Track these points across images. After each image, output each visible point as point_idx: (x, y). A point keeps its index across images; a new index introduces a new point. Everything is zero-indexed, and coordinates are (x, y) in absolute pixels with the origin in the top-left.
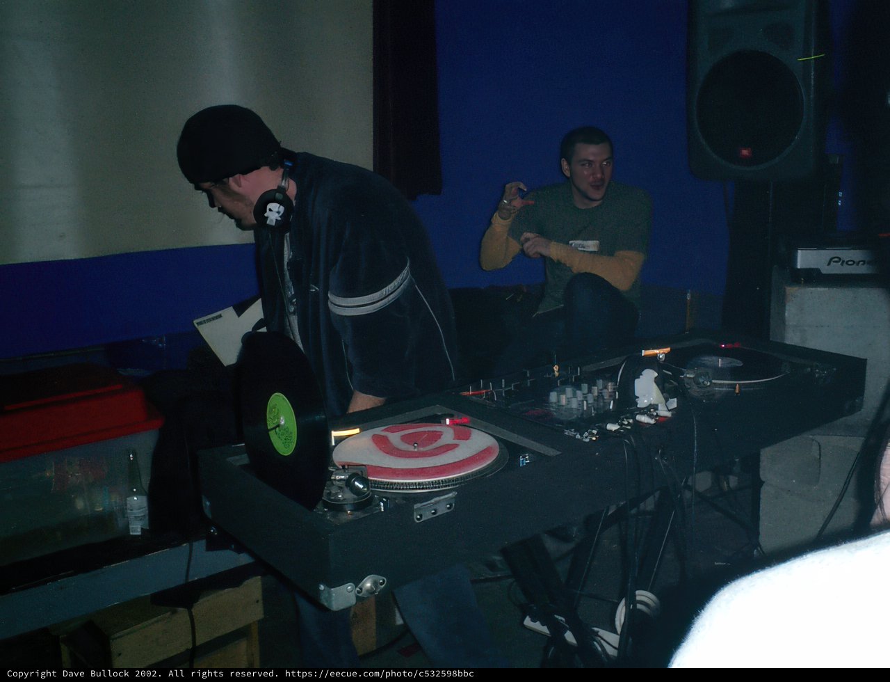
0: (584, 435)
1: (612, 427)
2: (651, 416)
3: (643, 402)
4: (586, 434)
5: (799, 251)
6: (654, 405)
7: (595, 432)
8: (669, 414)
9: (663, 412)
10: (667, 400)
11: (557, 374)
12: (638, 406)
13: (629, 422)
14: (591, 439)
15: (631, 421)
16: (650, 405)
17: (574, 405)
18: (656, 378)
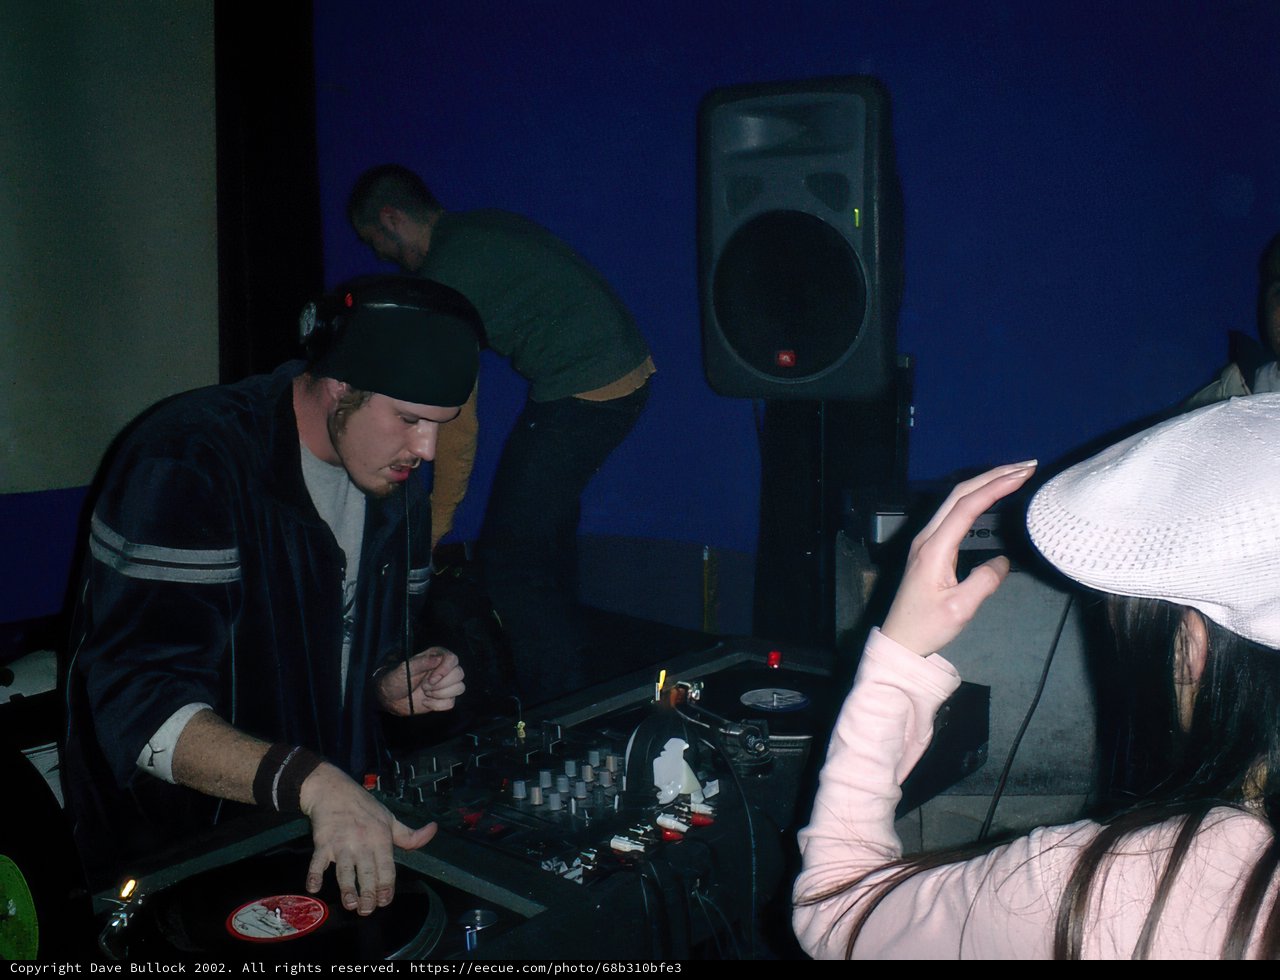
0: (575, 864)
1: (622, 844)
2: (678, 814)
3: (667, 795)
4: (577, 862)
5: (879, 518)
6: (684, 795)
7: (592, 856)
8: (707, 810)
9: (699, 807)
10: (703, 785)
11: (522, 734)
12: (660, 802)
13: (645, 830)
14: (585, 869)
15: (649, 828)
16: (679, 795)
17: (555, 804)
18: (685, 751)
